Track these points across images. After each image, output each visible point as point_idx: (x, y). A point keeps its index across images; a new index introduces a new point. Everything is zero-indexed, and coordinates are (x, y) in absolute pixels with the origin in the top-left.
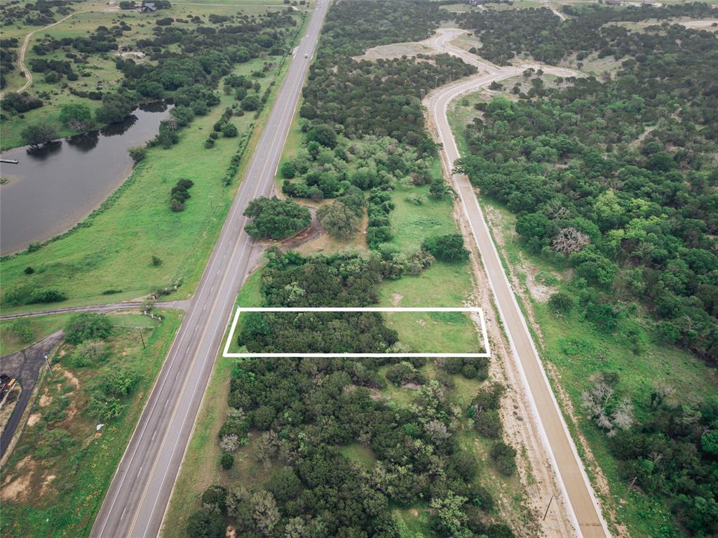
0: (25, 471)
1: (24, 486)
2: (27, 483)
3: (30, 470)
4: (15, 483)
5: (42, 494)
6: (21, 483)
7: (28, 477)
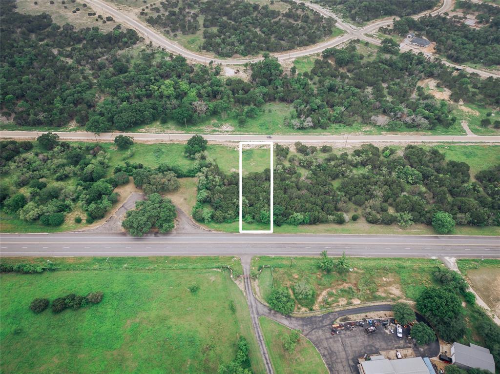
0: (385, 291)
1: (393, 288)
2: (391, 287)
3: (384, 289)
4: (393, 292)
5: (393, 280)
6: (392, 290)
7: (388, 288)
